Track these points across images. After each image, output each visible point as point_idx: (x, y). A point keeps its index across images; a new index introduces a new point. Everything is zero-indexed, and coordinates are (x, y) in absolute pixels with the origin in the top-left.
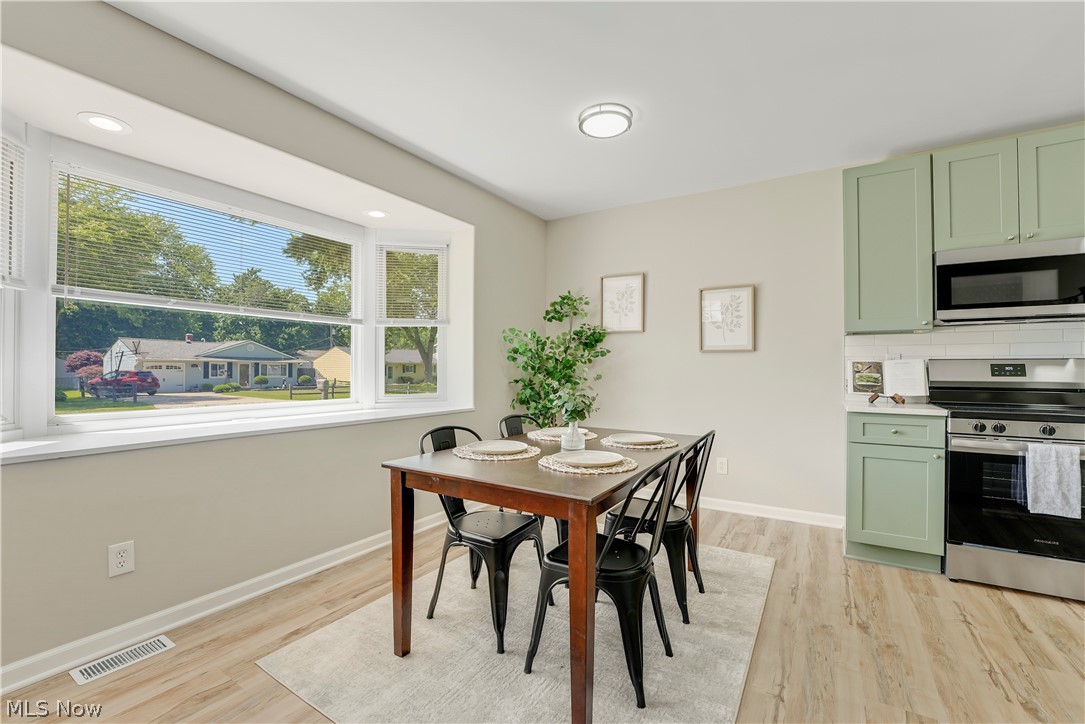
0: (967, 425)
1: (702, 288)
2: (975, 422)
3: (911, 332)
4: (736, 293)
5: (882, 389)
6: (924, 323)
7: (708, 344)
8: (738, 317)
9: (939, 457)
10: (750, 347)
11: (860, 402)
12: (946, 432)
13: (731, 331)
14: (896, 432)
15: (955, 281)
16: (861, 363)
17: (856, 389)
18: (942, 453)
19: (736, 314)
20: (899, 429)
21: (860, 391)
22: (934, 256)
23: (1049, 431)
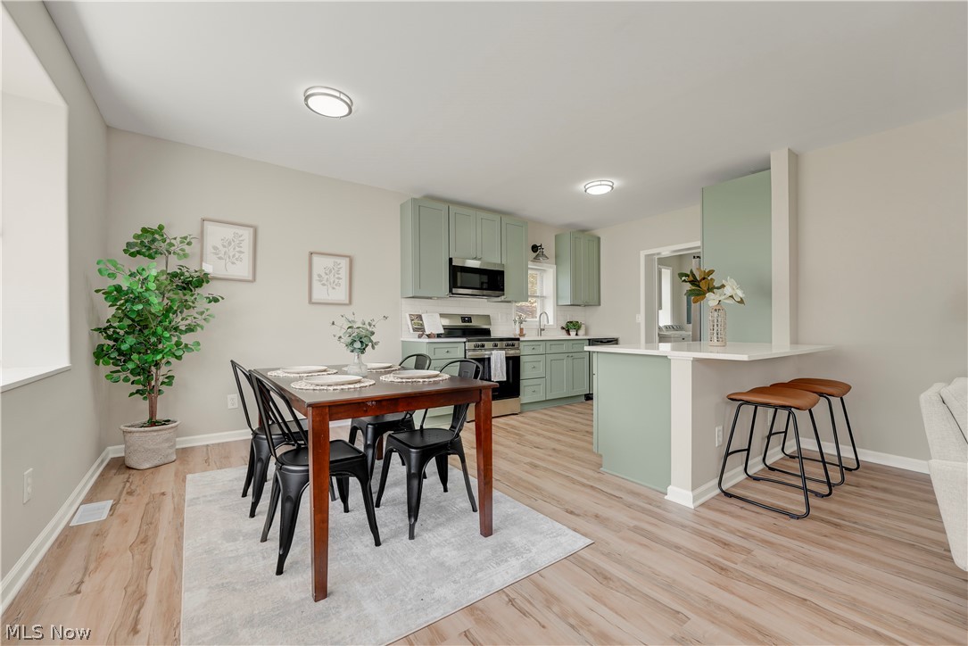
0: (472, 345)
1: (312, 250)
2: (475, 343)
3: (431, 298)
4: (339, 260)
5: (424, 330)
6: (446, 293)
7: (316, 297)
8: (339, 278)
10: (348, 302)
12: (465, 349)
13: (334, 288)
14: (447, 352)
15: (459, 274)
16: (413, 315)
17: (413, 329)
19: (337, 276)
21: (415, 331)
22: (451, 260)
23: (496, 346)
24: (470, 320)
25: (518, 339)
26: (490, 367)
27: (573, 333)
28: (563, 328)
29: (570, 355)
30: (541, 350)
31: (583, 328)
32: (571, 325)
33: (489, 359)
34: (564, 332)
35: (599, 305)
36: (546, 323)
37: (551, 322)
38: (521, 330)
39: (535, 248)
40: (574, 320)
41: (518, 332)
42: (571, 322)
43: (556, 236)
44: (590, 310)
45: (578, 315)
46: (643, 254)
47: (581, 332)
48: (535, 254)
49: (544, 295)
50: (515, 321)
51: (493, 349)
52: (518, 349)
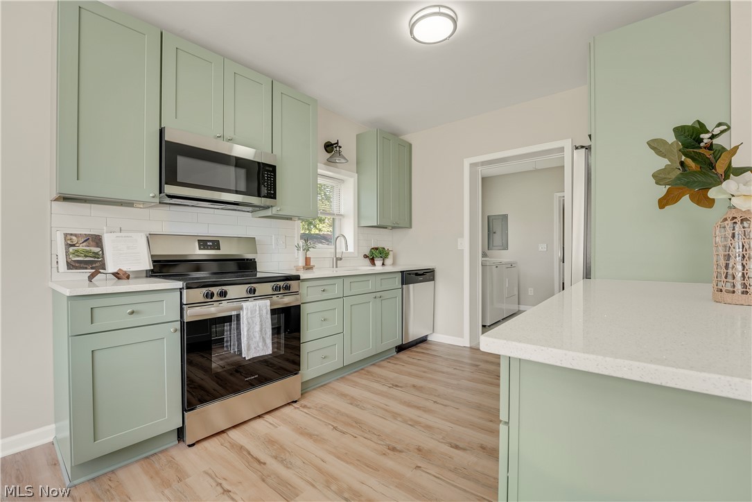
0: (198, 294)
2: (204, 290)
3: (129, 204)
5: (104, 264)
6: (151, 195)
9: (176, 330)
11: (78, 282)
12: (181, 304)
14: (132, 313)
15: (181, 160)
16: (76, 235)
17: (71, 265)
18: (178, 325)
20: (135, 308)
21: (76, 268)
22: (161, 132)
23: (253, 291)
24: (216, 245)
25: (297, 278)
26: (239, 334)
27: (378, 262)
28: (366, 256)
29: (378, 295)
30: (336, 290)
31: (391, 256)
32: (376, 253)
33: (238, 316)
34: (367, 261)
35: (411, 227)
36: (344, 251)
37: (351, 249)
38: (307, 260)
39: (329, 147)
40: (380, 245)
41: (301, 263)
42: (377, 249)
43: (358, 136)
44: (398, 234)
45: (383, 239)
46: (467, 163)
47: (389, 261)
48: (329, 155)
49: (342, 212)
50: (298, 247)
51: (246, 299)
52: (296, 293)
